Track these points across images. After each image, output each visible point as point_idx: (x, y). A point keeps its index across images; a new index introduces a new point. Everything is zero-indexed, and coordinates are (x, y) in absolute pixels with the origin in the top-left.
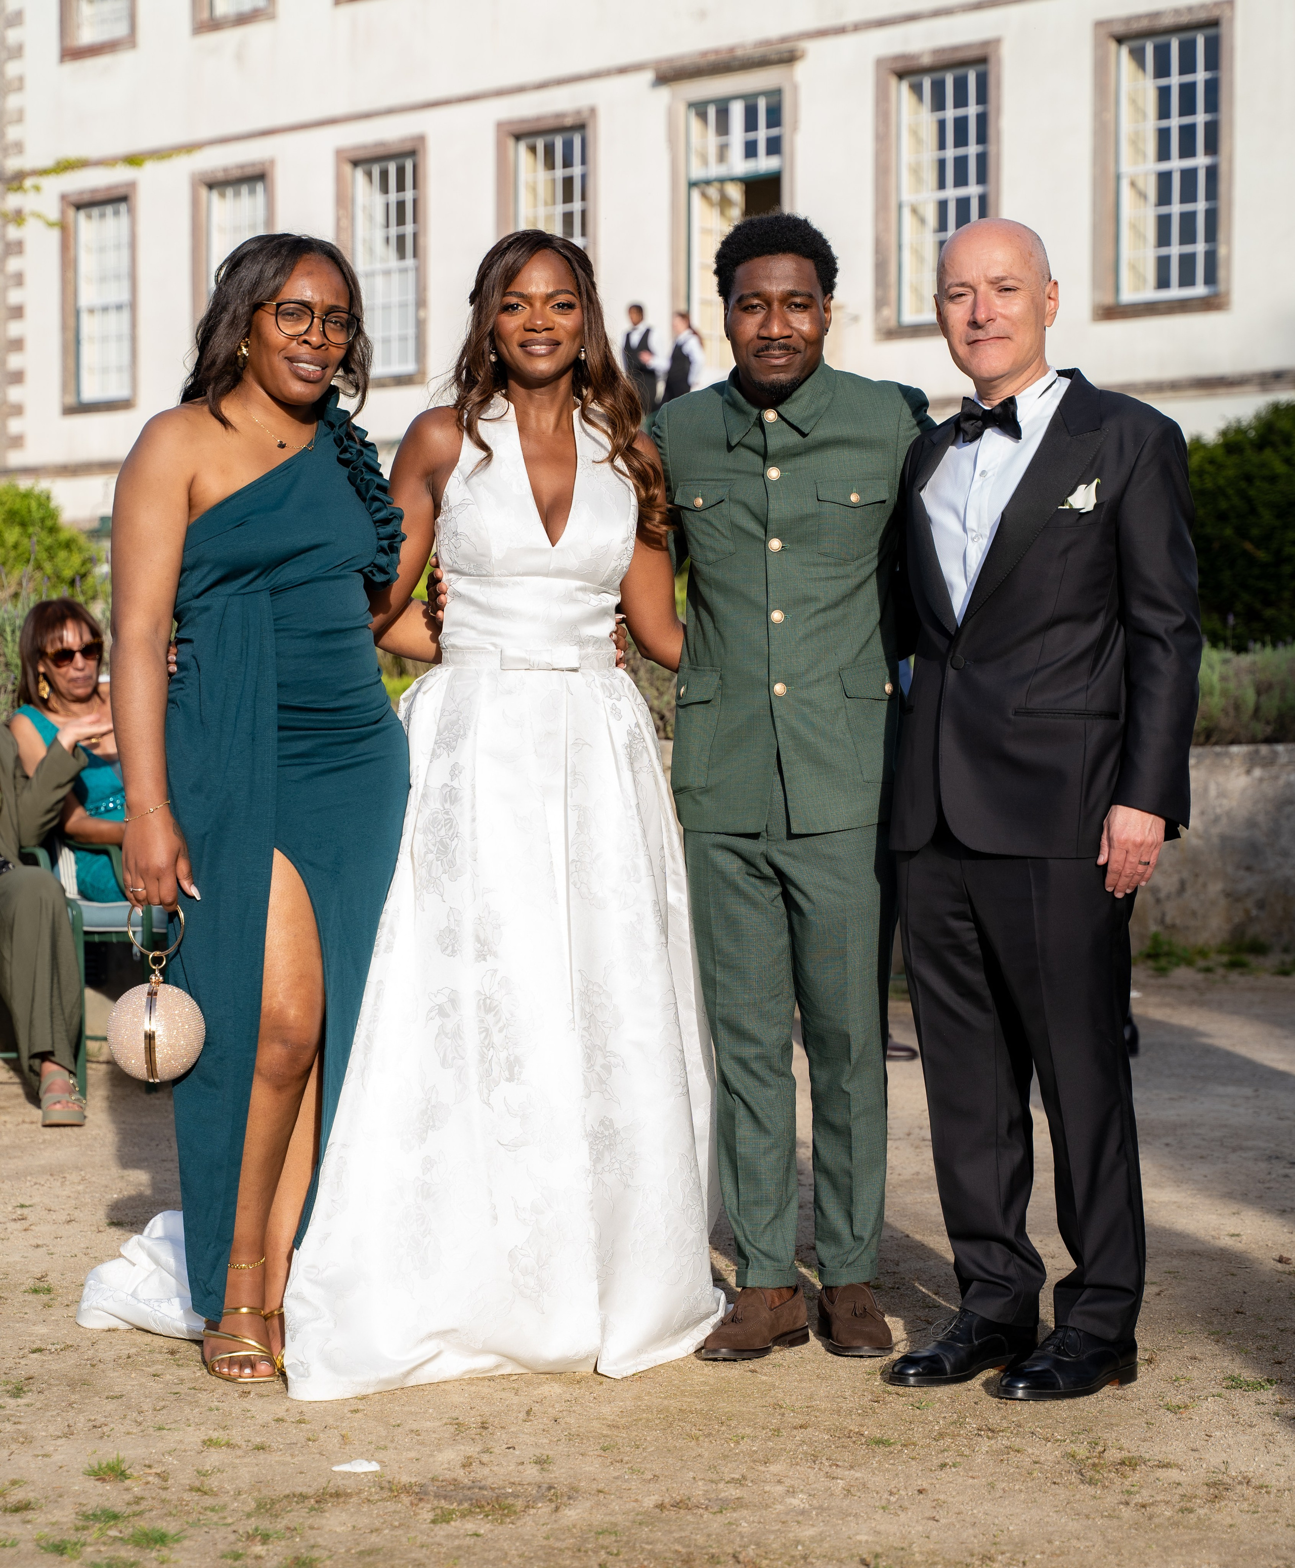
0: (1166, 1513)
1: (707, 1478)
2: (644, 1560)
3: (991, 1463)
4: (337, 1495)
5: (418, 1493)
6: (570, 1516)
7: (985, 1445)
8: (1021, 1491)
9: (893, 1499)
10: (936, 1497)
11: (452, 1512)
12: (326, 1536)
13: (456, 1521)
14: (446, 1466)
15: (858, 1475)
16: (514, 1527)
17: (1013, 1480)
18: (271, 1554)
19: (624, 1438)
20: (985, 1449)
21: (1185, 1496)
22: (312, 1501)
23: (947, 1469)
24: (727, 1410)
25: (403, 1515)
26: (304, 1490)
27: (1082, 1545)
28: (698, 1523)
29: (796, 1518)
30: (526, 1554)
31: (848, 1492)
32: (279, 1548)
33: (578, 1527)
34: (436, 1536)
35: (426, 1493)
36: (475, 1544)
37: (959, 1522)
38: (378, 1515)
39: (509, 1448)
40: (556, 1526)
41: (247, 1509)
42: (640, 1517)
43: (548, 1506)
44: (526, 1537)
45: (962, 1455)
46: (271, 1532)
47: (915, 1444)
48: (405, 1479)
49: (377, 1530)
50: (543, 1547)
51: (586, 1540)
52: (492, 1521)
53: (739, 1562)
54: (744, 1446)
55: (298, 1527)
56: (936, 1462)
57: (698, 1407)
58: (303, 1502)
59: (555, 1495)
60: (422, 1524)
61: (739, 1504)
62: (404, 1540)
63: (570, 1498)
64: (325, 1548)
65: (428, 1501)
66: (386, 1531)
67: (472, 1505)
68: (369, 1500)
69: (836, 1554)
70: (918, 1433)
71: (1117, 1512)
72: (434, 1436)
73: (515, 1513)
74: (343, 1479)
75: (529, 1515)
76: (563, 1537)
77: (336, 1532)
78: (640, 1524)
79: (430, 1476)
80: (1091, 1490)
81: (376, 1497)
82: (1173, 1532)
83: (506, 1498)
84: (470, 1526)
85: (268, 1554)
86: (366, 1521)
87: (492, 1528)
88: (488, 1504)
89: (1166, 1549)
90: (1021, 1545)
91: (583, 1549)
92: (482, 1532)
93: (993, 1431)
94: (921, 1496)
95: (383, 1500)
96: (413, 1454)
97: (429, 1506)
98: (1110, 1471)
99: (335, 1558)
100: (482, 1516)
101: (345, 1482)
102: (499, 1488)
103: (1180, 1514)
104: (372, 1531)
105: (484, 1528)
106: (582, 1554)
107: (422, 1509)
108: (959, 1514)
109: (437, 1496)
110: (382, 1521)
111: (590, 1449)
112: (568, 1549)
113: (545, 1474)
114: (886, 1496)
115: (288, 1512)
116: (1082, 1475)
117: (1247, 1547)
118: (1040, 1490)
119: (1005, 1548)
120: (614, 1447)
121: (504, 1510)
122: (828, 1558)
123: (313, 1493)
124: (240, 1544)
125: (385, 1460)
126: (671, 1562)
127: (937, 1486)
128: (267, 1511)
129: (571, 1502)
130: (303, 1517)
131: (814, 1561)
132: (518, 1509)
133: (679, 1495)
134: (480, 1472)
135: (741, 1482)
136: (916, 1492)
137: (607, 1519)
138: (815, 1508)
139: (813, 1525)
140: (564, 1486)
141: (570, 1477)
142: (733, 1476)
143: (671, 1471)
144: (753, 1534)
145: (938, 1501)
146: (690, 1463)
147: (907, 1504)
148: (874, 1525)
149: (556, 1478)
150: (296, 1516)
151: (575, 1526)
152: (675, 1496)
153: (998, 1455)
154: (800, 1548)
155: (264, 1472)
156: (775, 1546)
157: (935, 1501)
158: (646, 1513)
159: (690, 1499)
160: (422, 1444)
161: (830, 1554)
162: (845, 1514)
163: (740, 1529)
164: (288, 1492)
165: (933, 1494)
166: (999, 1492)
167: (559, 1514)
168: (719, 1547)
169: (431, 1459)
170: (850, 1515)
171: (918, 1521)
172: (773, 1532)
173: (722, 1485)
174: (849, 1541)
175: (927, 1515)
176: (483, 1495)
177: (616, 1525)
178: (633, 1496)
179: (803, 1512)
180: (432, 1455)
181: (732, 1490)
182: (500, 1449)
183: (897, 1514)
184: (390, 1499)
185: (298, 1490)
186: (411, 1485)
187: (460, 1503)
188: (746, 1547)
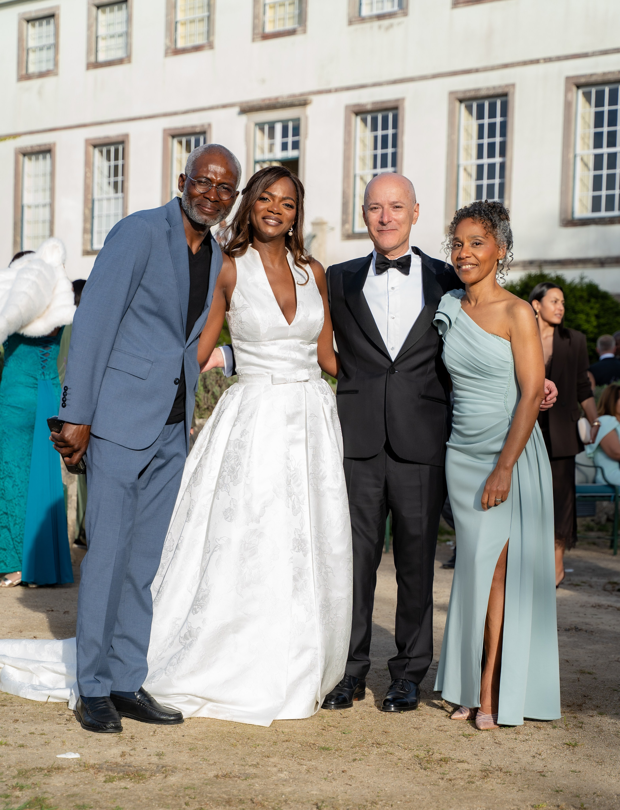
0: (461, 783)
1: (240, 764)
2: (207, 801)
3: (378, 759)
4: (58, 769)
5: (98, 769)
6: (172, 780)
7: (375, 751)
8: (392, 772)
9: (329, 775)
10: (351, 774)
11: (114, 777)
12: (51, 788)
13: (116, 781)
14: (113, 756)
15: (313, 763)
16: (144, 785)
17: (388, 767)
18: (24, 796)
19: (200, 745)
20: (375, 752)
21: (470, 776)
22: (46, 771)
23: (357, 762)
24: (251, 733)
25: (90, 779)
26: (42, 766)
27: (420, 798)
28: (235, 785)
29: (282, 783)
30: (150, 797)
31: (308, 771)
32: (28, 793)
33: (176, 785)
34: (106, 788)
35: (102, 768)
36: (125, 793)
37: (361, 786)
38: (78, 778)
39: (144, 748)
40: (165, 785)
41: (13, 774)
42: (206, 781)
43: (162, 775)
44: (150, 790)
45: (364, 755)
46: (24, 785)
47: (341, 750)
48: (92, 762)
49: (77, 785)
50: (158, 794)
51: (179, 792)
52: (134, 782)
53: (253, 803)
54: (258, 750)
55: (38, 783)
56: (351, 758)
57: (237, 731)
58: (41, 771)
59: (165, 770)
60: (99, 783)
61: (256, 776)
62: (90, 790)
63: (172, 772)
64: (50, 793)
65: (103, 772)
66: (82, 786)
67: (124, 774)
68: (74, 771)
69: (301, 800)
70: (343, 745)
71: (437, 783)
72: (108, 742)
73: (145, 778)
74: (61, 761)
75: (152, 779)
76: (168, 790)
77: (56, 786)
78: (206, 784)
79: (105, 761)
80: (425, 773)
81: (77, 770)
82: (464, 792)
83: (141, 771)
84: (123, 784)
85: (22, 796)
86: (72, 781)
87: (134, 785)
88: (132, 774)
89: (460, 800)
90: (391, 797)
91: (178, 796)
92: (129, 787)
93: (379, 744)
94: (343, 774)
95: (80, 771)
96: (97, 750)
97: (103, 774)
98: (435, 764)
99: (55, 798)
100: (129, 780)
101: (62, 763)
102: (138, 767)
103: (468, 784)
104: (74, 786)
105: (130, 785)
106: (177, 798)
107: (100, 776)
108: (361, 782)
109: (107, 770)
110: (79, 781)
111: (183, 749)
112: (170, 795)
113: (161, 761)
114: (326, 773)
115: (33, 776)
116: (421, 766)
117: (499, 800)
118: (401, 772)
119: (383, 798)
120: (195, 748)
121: (140, 777)
122: (297, 801)
123: (46, 767)
124: (9, 791)
125: (83, 753)
126: (220, 802)
127: (351, 769)
128: (23, 776)
129: (173, 774)
130: (41, 779)
131: (290, 803)
132: (147, 777)
133: (225, 771)
134: (129, 759)
135: (256, 766)
136: (341, 772)
137: (190, 782)
138: (291, 779)
139: (290, 786)
140: (170, 766)
141: (173, 762)
142: (253, 763)
143: (222, 760)
144: (261, 790)
145: (351, 776)
146: (232, 757)
147: (336, 777)
148: (320, 787)
149: (166, 762)
150: (38, 778)
151: (174, 785)
152: (224, 772)
153: (381, 756)
154: (283, 797)
155: (23, 757)
156: (271, 796)
157: (350, 776)
158: (209, 779)
159: (231, 773)
160: (101, 745)
161: (298, 799)
162: (306, 782)
163: (254, 788)
164: (34, 767)
165: (349, 773)
166: (381, 773)
167: (167, 779)
168: (244, 796)
169: (105, 752)
170: (308, 782)
171: (341, 785)
172: (271, 789)
173: (247, 767)
174: (308, 794)
175: (346, 783)
176: (130, 769)
177: (194, 785)
178: (203, 772)
179: (285, 780)
180: (106, 751)
181: (252, 770)
182: (139, 748)
183: (331, 782)
184: (84, 771)
185: (39, 766)
186: (95, 764)
187: (118, 773)
188: (257, 796)
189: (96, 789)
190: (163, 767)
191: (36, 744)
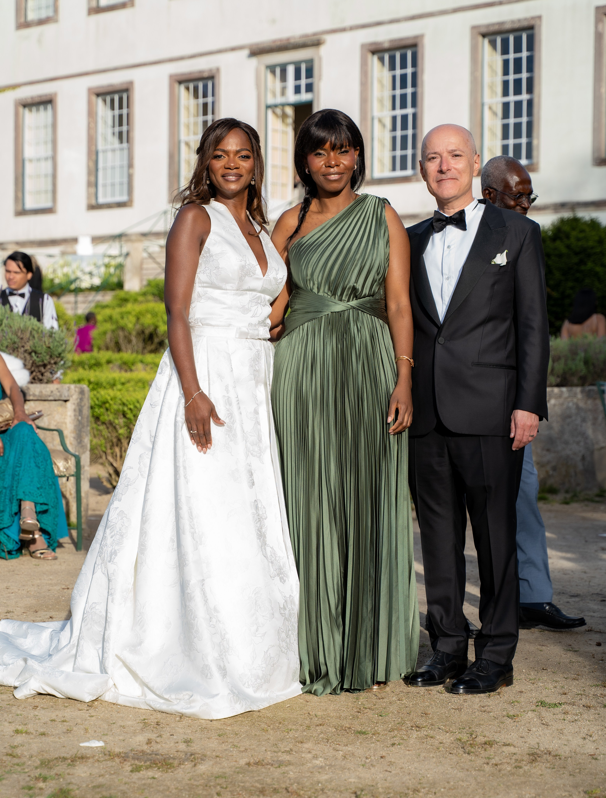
0: (508, 768)
1: (272, 750)
2: (240, 791)
3: (418, 743)
4: (82, 758)
5: (124, 757)
6: (202, 769)
7: (415, 734)
8: (433, 757)
9: (367, 761)
10: (390, 760)
11: (141, 766)
12: (76, 778)
13: (143, 771)
14: (138, 744)
15: (350, 749)
16: (173, 774)
17: (429, 752)
18: (48, 787)
19: (230, 730)
20: (415, 736)
21: (517, 760)
22: (69, 761)
23: (395, 746)
24: (282, 716)
25: (116, 768)
26: (65, 755)
27: (465, 784)
28: (268, 773)
29: (318, 770)
30: (179, 787)
31: (345, 757)
32: (52, 784)
33: (206, 774)
34: (133, 778)
35: (128, 757)
36: (153, 783)
37: (401, 772)
38: (103, 768)
39: (171, 735)
40: (194, 774)
41: (36, 765)
42: (238, 770)
43: (190, 764)
44: (179, 779)
45: (403, 739)
46: (48, 776)
47: (378, 734)
48: (117, 750)
49: (102, 775)
50: (188, 784)
51: (210, 781)
52: (162, 771)
53: (288, 792)
54: (291, 734)
55: (61, 774)
56: (390, 743)
57: (268, 715)
58: (65, 761)
59: (194, 758)
60: (126, 772)
61: (289, 763)
62: (116, 780)
63: (202, 760)
64: (75, 784)
65: (129, 761)
66: (107, 776)
67: (151, 763)
68: (98, 761)
69: (339, 788)
70: (380, 728)
71: (483, 768)
72: (132, 728)
73: (174, 767)
74: (85, 750)
75: (181, 768)
76: (198, 779)
77: (81, 776)
78: (238, 773)
79: (130, 749)
80: (469, 757)
81: (102, 759)
82: (511, 778)
83: (169, 759)
84: (150, 773)
85: (46, 787)
86: (97, 771)
87: (162, 775)
88: (160, 762)
89: (508, 786)
90: (433, 784)
91: (208, 785)
92: (156, 776)
93: (419, 727)
94: (382, 760)
95: (106, 760)
96: (121, 738)
97: (130, 763)
98: (479, 748)
99: (81, 789)
100: (156, 769)
101: (86, 751)
102: (165, 755)
103: (515, 769)
104: (100, 776)
105: (158, 774)
106: (208, 788)
107: (126, 765)
108: (401, 768)
109: (133, 758)
110: (105, 771)
111: (212, 735)
112: (201, 785)
113: (189, 748)
114: (364, 759)
115: (57, 766)
116: (465, 750)
117: (549, 786)
118: (443, 757)
119: (425, 786)
120: (225, 734)
121: (168, 765)
122: (334, 790)
123: (70, 757)
124: (32, 782)
125: (107, 740)
126: (253, 792)
127: (390, 755)
128: (46, 766)
129: (203, 762)
130: (65, 769)
131: (327, 792)
132: (175, 765)
133: (258, 758)
134: (155, 747)
135: (289, 752)
136: (380, 758)
137: (221, 770)
138: (327, 765)
139: (327, 774)
140: (199, 754)
141: (202, 749)
142: (286, 749)
143: (254, 746)
144: (296, 778)
145: (391, 762)
146: (263, 743)
147: (375, 763)
148: (358, 774)
149: (194, 750)
150: (61, 768)
151: (204, 774)
152: (255, 759)
153: (421, 739)
154: (320, 785)
155: (44, 746)
156: (307, 784)
157: (389, 762)
158: (241, 768)
159: (263, 760)
160: (126, 732)
161: (335, 788)
162: (343, 769)
163: (289, 776)
164: (57, 756)
165: (388, 759)
166: (422, 758)
167: (196, 768)
168: (278, 785)
169: (130, 740)
170: (345, 769)
171: (380, 772)
172: (306, 777)
173: (280, 754)
174: (345, 782)
175: (385, 769)
176: (157, 758)
177: (225, 773)
178: (234, 759)
179: (321, 767)
180: (131, 738)
181: (285, 756)
182: (166, 735)
183: (369, 769)
184: (109, 760)
185: (62, 755)
186: (120, 753)
187: (145, 762)
188: (292, 784)
189: (122, 779)
190: (191, 755)
191: (57, 732)
